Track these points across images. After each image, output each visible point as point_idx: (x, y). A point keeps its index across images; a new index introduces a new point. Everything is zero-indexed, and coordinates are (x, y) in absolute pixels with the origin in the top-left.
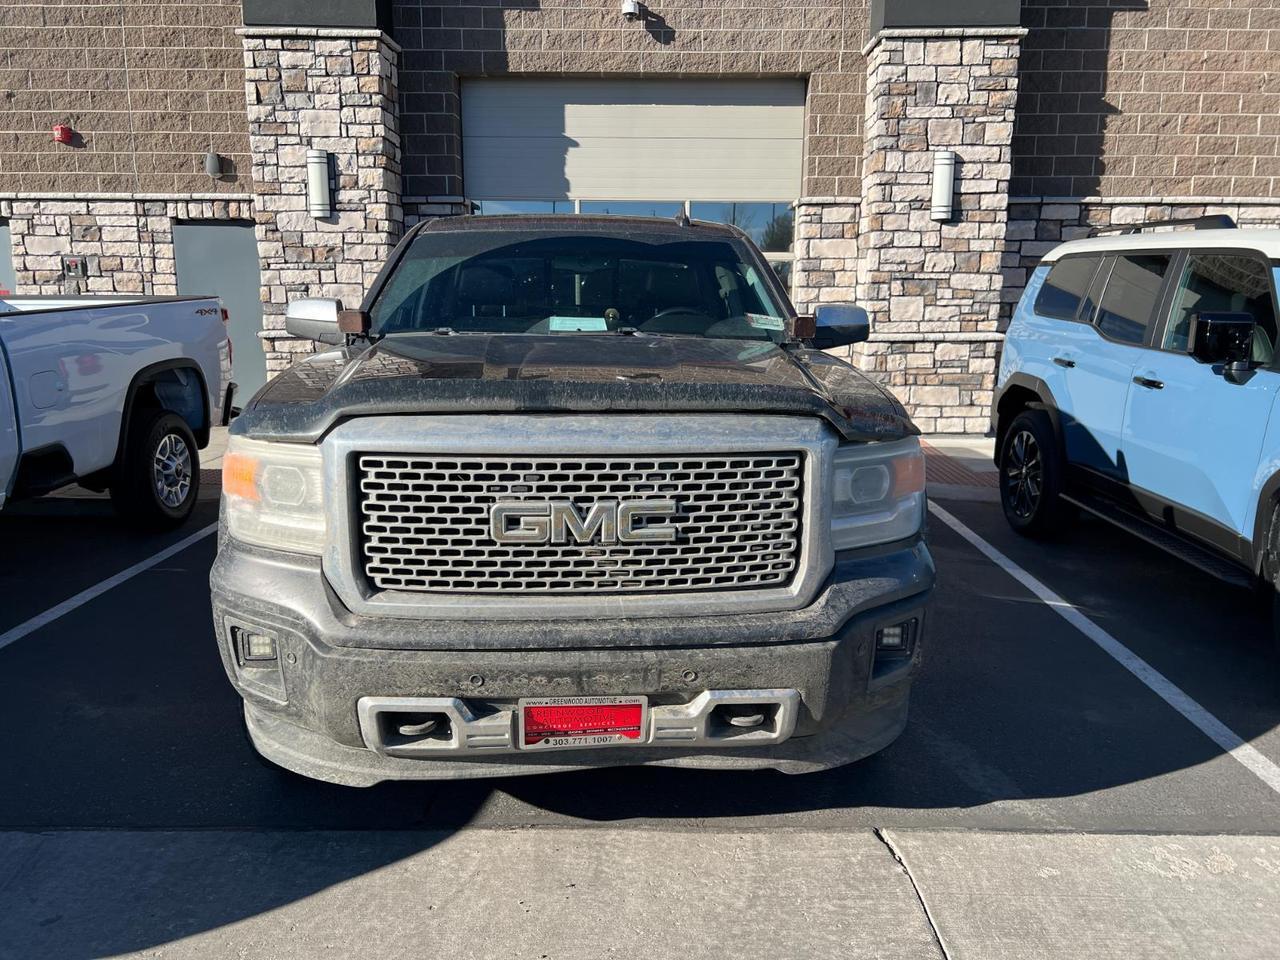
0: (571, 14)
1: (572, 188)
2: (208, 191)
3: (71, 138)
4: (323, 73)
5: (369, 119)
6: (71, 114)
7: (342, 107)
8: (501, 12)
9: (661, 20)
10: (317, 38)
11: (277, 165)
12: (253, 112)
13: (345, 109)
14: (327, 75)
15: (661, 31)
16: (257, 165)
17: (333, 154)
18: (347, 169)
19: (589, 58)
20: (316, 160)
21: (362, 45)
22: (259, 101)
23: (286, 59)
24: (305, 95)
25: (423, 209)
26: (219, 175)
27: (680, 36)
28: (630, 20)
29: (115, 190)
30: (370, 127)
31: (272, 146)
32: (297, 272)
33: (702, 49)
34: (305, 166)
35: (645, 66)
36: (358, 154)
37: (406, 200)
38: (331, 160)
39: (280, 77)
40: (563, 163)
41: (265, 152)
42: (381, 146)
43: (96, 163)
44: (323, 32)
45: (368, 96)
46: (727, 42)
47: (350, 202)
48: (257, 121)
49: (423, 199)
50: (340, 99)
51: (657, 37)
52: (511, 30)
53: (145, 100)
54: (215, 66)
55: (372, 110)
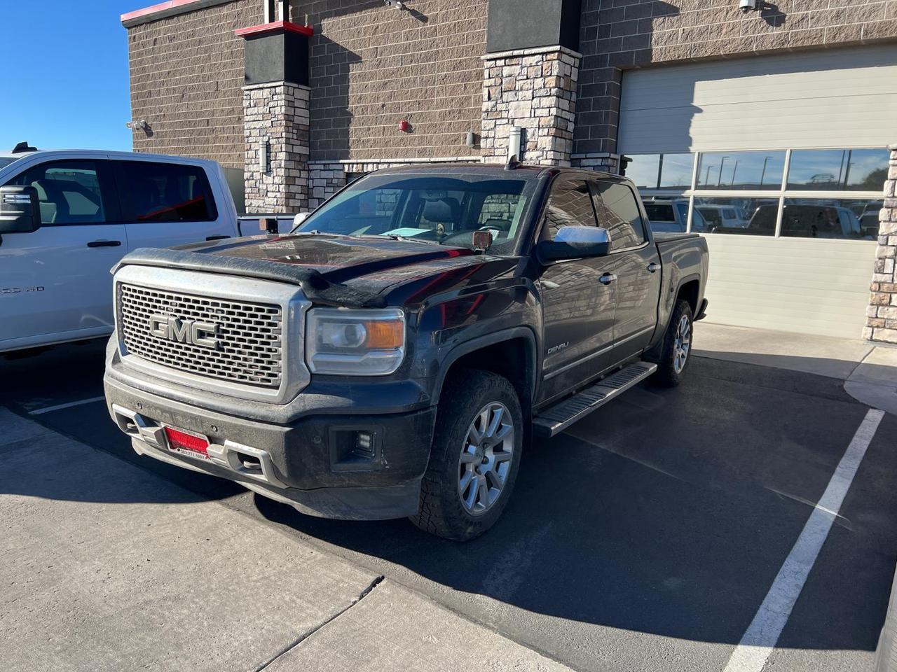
0: (703, 14)
1: (694, 144)
2: (466, 155)
3: (407, 128)
4: (525, 77)
5: (548, 105)
6: (408, 114)
7: (533, 98)
8: (651, 20)
9: (775, 8)
10: (523, 56)
11: (494, 137)
12: (486, 105)
13: (535, 99)
14: (527, 78)
15: (774, 17)
16: (484, 138)
17: (525, 129)
18: (532, 138)
19: (711, 45)
20: (514, 133)
21: (549, 57)
22: (489, 99)
23: (506, 71)
24: (513, 93)
25: (584, 162)
26: (473, 145)
27: (789, 19)
28: (745, 12)
29: (423, 156)
30: (548, 110)
31: (493, 126)
32: (497, 205)
33: (808, 27)
34: (508, 138)
35: (757, 46)
36: (539, 128)
37: (573, 157)
38: (523, 132)
39: (502, 82)
40: (689, 125)
41: (489, 130)
42: (552, 122)
43: (417, 141)
44: (527, 52)
45: (549, 90)
46: (832, 19)
47: (531, 159)
48: (487, 111)
49: (583, 156)
50: (533, 93)
51: (770, 22)
52: (656, 33)
53: (442, 103)
54: (478, 80)
55: (550, 98)
